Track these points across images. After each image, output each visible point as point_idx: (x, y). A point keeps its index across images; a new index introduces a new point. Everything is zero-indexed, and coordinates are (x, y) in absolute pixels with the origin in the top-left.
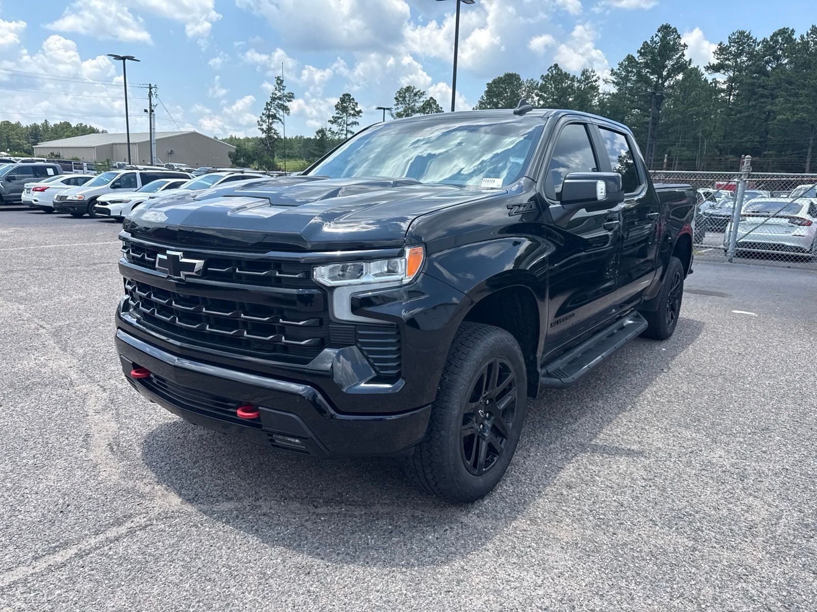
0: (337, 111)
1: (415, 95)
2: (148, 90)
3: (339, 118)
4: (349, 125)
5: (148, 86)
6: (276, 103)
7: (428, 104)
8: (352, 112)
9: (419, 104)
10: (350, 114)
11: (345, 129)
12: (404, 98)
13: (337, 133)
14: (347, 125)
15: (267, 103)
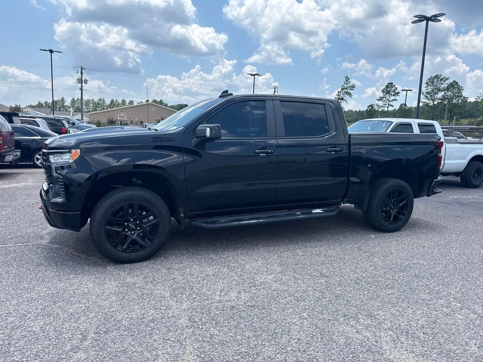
0: (383, 94)
1: (441, 80)
2: (274, 89)
3: (384, 97)
4: (390, 101)
5: (274, 87)
6: (344, 91)
7: (451, 85)
8: (393, 93)
9: (445, 85)
10: (392, 95)
11: (387, 104)
12: (433, 82)
13: (382, 106)
14: (389, 101)
15: (338, 92)
